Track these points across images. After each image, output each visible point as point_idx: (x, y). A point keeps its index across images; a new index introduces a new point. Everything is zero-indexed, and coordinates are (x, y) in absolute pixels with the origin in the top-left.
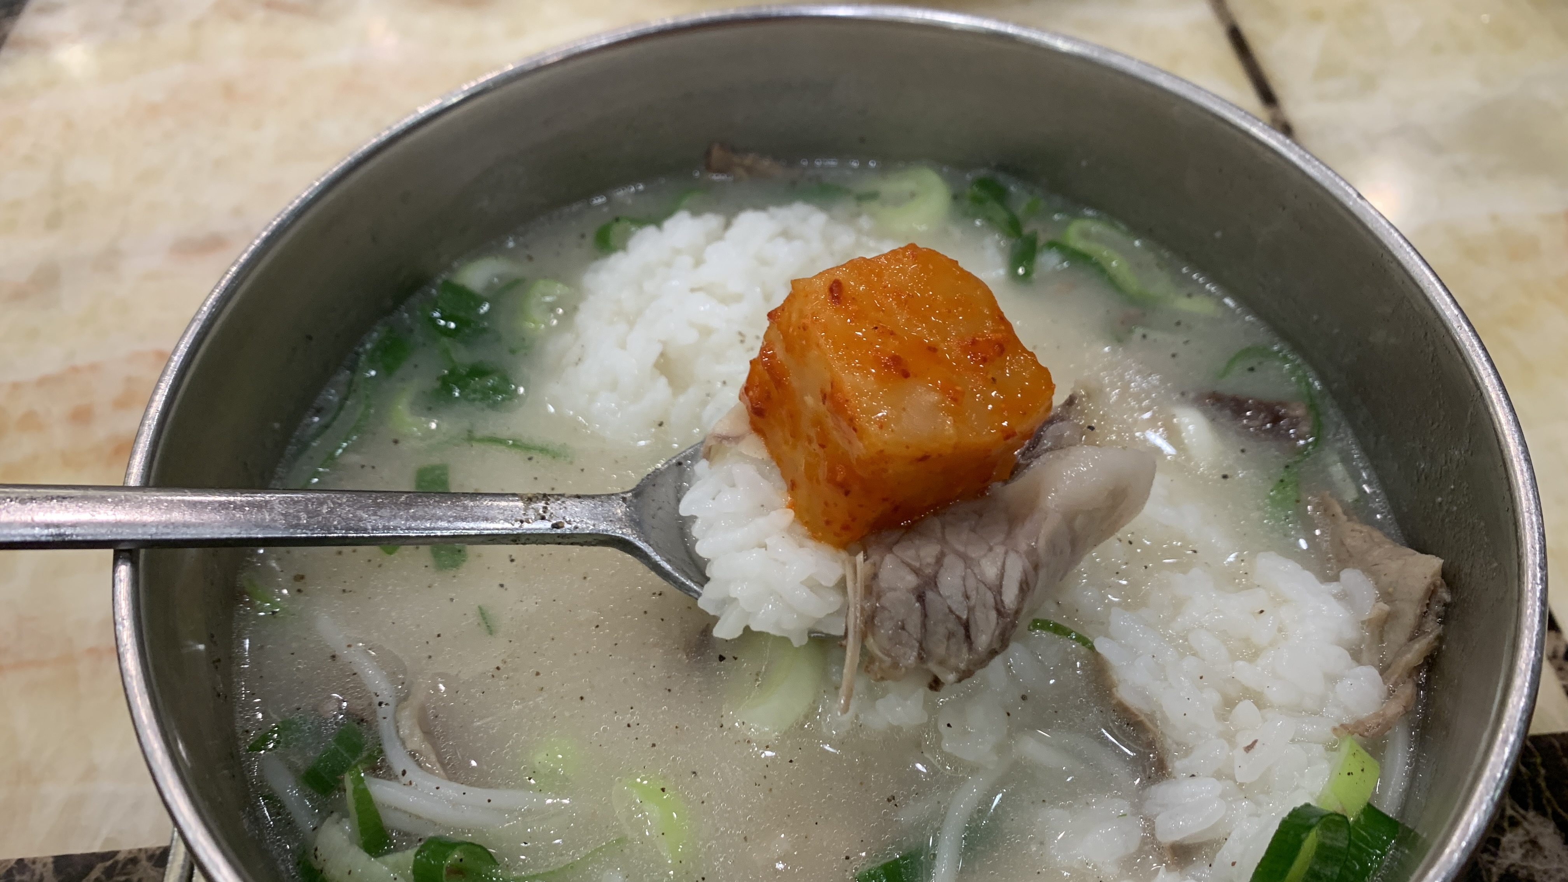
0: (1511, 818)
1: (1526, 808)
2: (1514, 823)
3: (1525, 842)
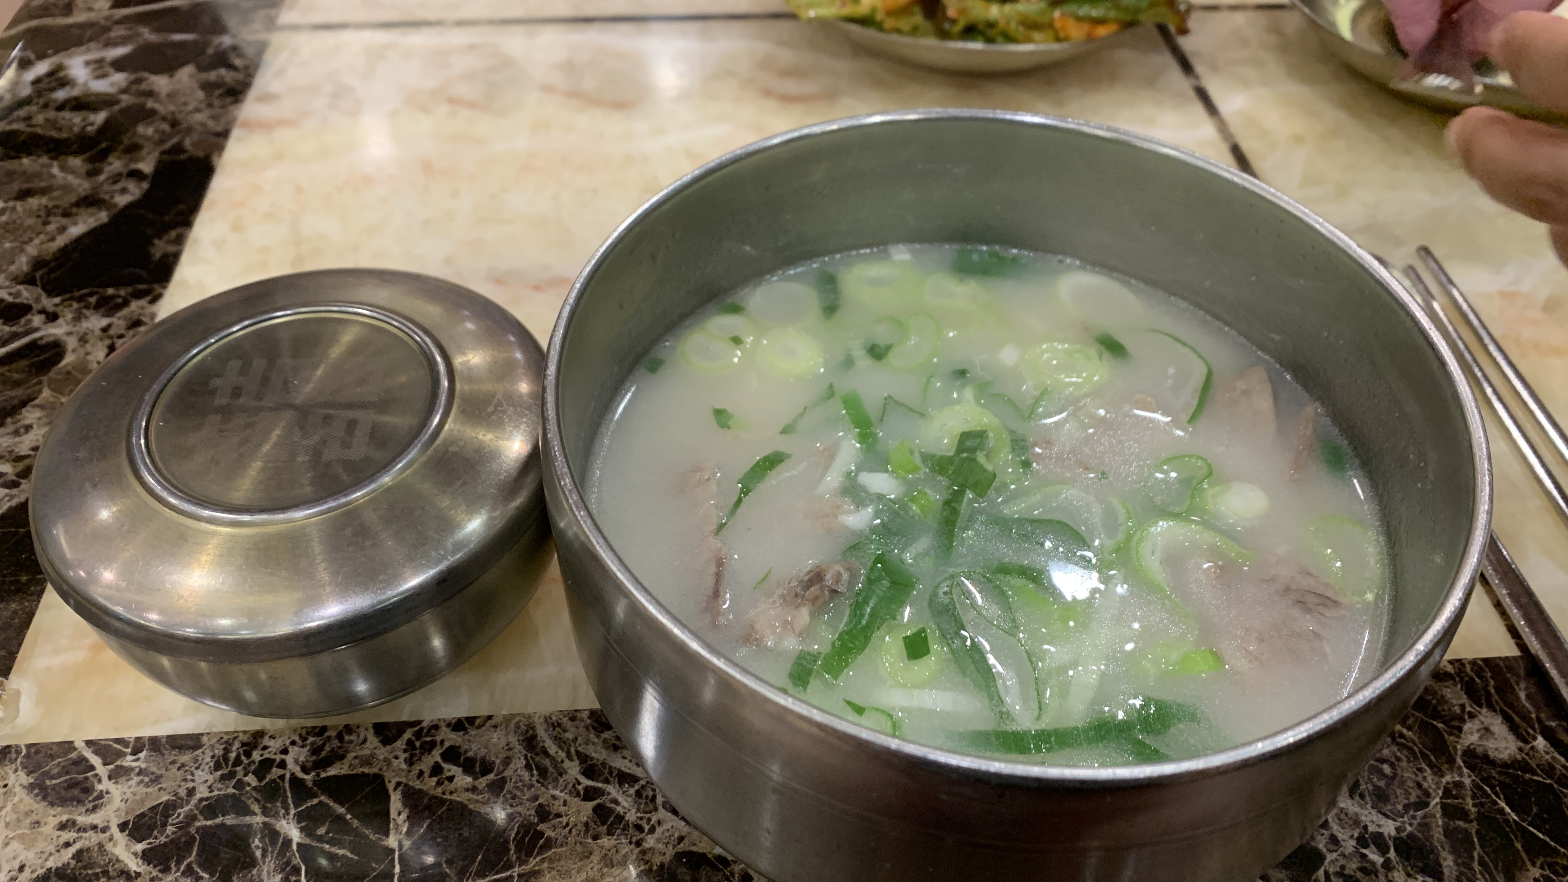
0: (1470, 713)
1: (1480, 706)
2: (1472, 716)
3: (1480, 729)
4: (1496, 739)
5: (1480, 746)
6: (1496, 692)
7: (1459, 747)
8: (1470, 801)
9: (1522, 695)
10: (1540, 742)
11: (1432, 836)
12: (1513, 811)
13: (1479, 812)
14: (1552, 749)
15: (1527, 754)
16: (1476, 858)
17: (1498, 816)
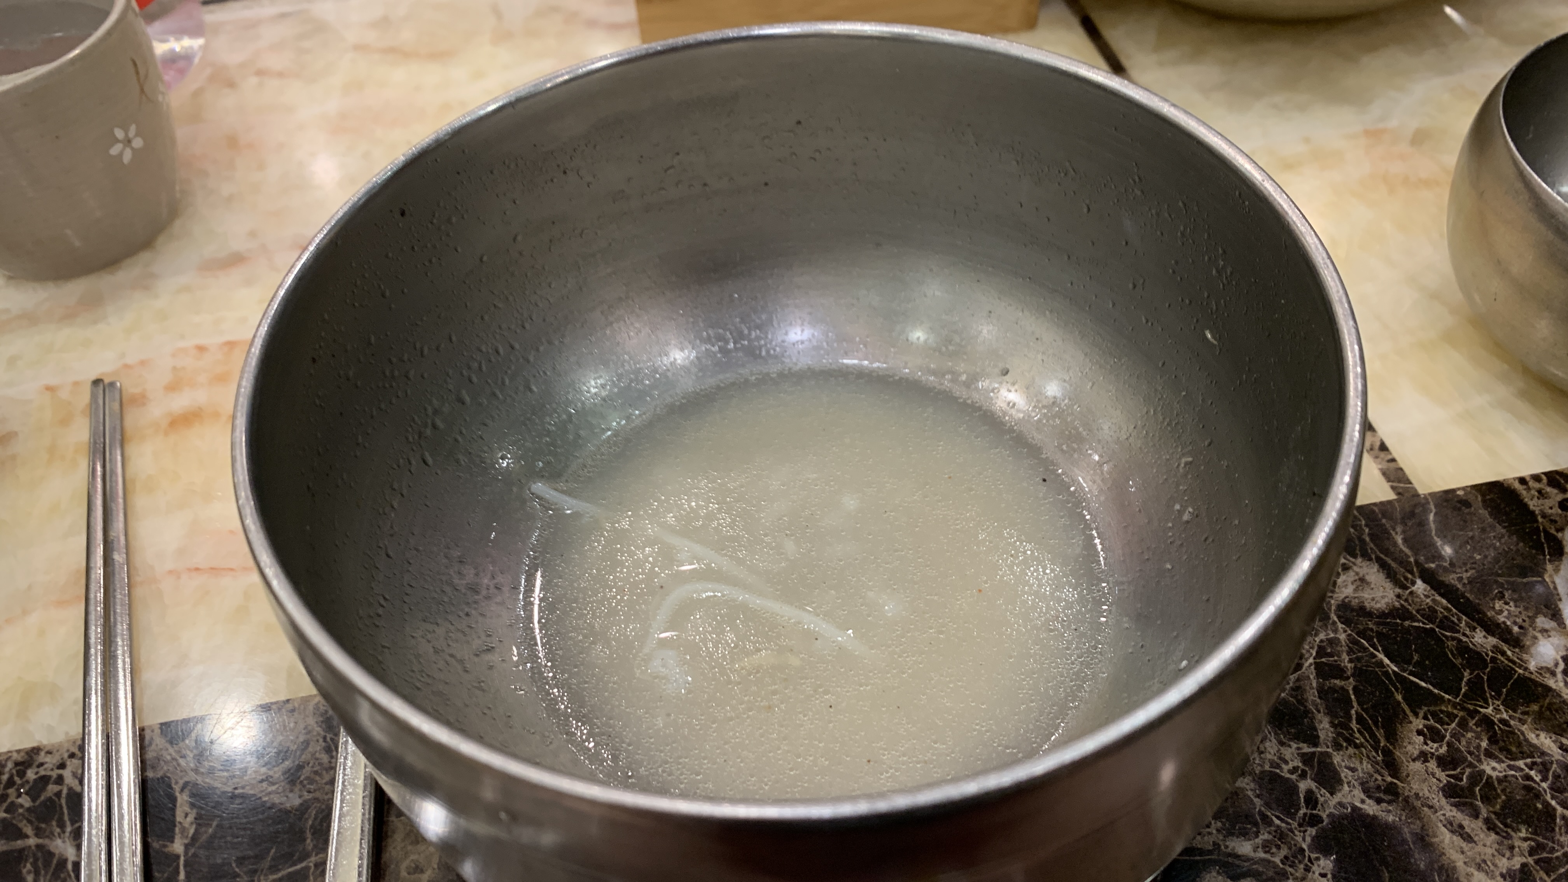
0: (1344, 564)
1: (1355, 557)
2: (1346, 568)
3: (1355, 581)
4: (1372, 589)
5: (1355, 598)
6: (1371, 540)
7: (1333, 602)
8: (1345, 657)
9: (1399, 540)
10: (1420, 586)
11: (1306, 701)
12: (1392, 662)
13: (1355, 667)
14: (1433, 592)
15: (1406, 600)
16: (1354, 717)
17: (1377, 669)
